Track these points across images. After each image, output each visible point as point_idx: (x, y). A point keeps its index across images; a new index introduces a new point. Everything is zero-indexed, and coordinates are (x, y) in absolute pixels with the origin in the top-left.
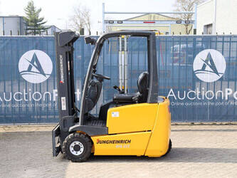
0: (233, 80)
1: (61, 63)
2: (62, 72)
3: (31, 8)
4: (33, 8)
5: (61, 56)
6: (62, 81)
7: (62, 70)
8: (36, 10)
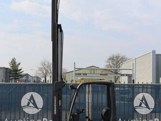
0: (158, 112)
1: (55, 101)
2: (55, 107)
3: (13, 62)
4: (15, 63)
5: (55, 97)
6: (55, 113)
7: (55, 106)
8: (17, 64)
